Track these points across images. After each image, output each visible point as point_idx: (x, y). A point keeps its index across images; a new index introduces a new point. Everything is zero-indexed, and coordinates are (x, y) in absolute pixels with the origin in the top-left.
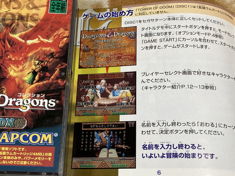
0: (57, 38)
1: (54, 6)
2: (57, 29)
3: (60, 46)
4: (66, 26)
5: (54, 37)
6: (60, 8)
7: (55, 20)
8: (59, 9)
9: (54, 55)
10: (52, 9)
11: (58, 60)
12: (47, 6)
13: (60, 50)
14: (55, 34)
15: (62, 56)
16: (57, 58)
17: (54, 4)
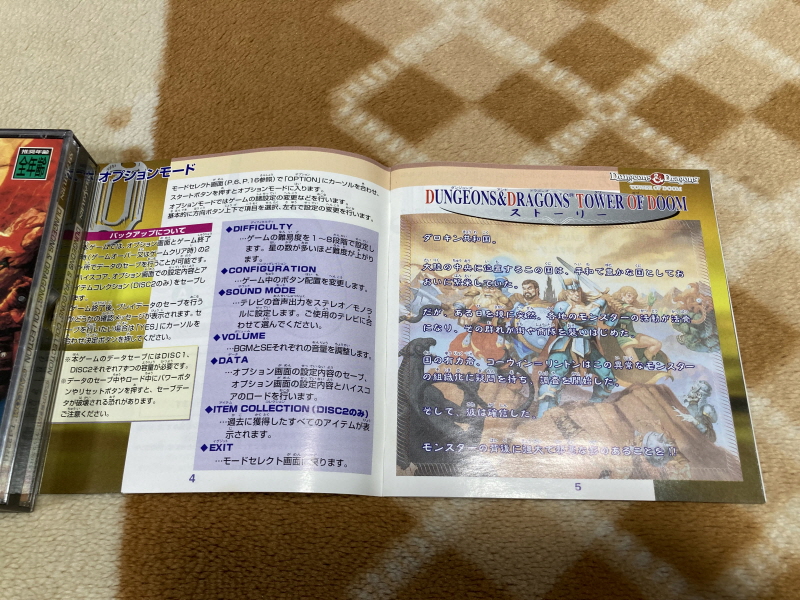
0: (21, 228)
1: (23, 164)
2: (24, 210)
3: (24, 242)
4: (41, 202)
5: (15, 227)
6: (35, 168)
7: (23, 192)
8: (32, 171)
9: (10, 260)
10: (19, 172)
11: (16, 271)
12: (11, 166)
13: (24, 251)
14: (19, 219)
15: (25, 262)
16: (15, 267)
17: (24, 162)
